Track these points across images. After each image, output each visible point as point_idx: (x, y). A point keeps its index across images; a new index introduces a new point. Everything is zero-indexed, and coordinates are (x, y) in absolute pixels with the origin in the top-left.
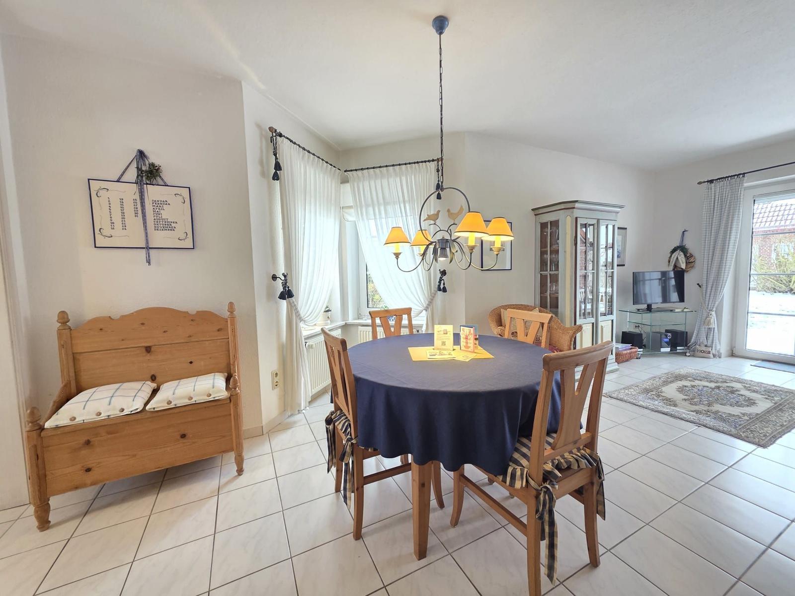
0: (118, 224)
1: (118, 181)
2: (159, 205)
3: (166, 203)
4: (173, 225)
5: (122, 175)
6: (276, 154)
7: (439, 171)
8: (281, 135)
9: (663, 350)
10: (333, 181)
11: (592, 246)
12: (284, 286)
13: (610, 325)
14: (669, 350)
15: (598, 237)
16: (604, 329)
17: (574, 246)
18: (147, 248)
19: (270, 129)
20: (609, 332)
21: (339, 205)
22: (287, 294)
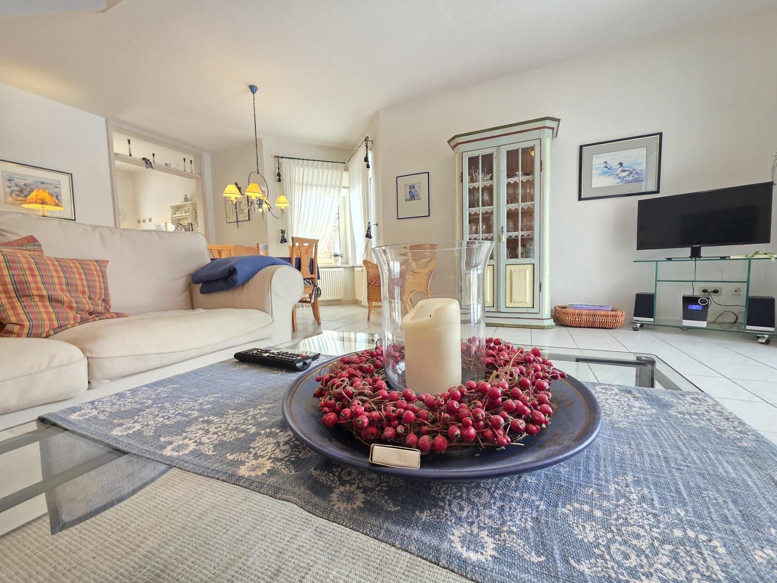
0: (232, 214)
3: (241, 202)
6: (279, 169)
7: (367, 147)
8: (282, 157)
9: (687, 323)
10: (335, 172)
11: (491, 178)
12: (283, 237)
13: (528, 271)
14: (703, 324)
15: (499, 167)
16: (513, 275)
17: (461, 184)
18: (237, 222)
19: (275, 156)
20: (525, 278)
21: (340, 187)
22: (284, 240)
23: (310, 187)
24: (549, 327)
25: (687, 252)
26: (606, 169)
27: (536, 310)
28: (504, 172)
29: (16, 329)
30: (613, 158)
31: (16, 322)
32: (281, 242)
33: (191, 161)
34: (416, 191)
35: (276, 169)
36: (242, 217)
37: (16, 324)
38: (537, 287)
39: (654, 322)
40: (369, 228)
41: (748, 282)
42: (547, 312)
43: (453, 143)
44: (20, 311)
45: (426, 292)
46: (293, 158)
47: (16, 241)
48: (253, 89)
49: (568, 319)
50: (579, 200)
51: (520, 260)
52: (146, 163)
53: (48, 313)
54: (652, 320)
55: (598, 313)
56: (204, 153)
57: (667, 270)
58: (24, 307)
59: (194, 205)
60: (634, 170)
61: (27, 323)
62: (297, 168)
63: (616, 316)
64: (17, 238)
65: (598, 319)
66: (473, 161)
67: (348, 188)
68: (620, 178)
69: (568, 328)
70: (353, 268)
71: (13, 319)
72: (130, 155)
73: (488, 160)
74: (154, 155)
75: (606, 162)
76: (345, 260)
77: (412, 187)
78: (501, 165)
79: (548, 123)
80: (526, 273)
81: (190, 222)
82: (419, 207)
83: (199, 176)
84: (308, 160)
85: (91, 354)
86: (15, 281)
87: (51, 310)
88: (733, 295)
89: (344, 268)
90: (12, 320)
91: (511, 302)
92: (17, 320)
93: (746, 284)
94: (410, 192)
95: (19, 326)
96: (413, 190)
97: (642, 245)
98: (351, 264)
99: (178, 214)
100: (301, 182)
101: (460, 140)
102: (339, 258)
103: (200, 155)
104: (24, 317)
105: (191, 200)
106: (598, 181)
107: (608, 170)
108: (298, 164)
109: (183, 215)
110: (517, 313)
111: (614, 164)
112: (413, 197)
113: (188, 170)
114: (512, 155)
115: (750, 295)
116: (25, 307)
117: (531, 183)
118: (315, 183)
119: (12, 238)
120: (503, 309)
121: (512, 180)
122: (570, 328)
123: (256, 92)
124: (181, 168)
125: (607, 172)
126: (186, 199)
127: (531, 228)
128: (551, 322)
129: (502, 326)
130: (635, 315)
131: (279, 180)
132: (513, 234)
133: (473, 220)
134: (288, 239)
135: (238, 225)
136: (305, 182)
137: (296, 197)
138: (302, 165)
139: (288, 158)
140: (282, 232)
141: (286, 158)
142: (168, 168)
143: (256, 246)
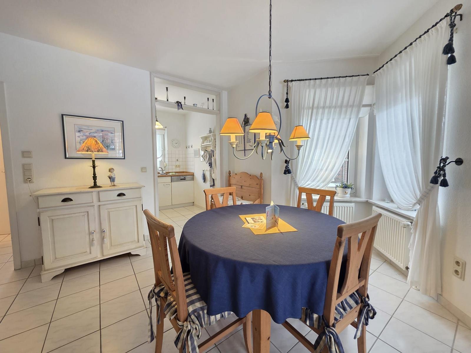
0: (240, 143)
2: (248, 133)
4: (250, 140)
5: (242, 124)
6: (287, 94)
7: (453, 28)
8: (292, 81)
10: (355, 88)
12: (287, 167)
18: (245, 150)
19: (285, 81)
21: (360, 106)
22: (287, 171)
23: (321, 111)
32: (285, 173)
33: (213, 100)
35: (283, 95)
36: (248, 146)
40: (440, 168)
46: (303, 80)
52: (178, 105)
56: (223, 91)
59: (215, 136)
62: (308, 91)
70: (369, 204)
72: (168, 100)
74: (185, 98)
81: (212, 149)
83: (219, 112)
89: (355, 202)
98: (363, 199)
99: (205, 143)
100: (311, 106)
102: (349, 191)
103: (220, 93)
105: (214, 133)
108: (309, 85)
109: (208, 144)
113: (211, 108)
118: (327, 105)
124: (205, 106)
126: (210, 132)
131: (287, 107)
134: (292, 170)
135: (245, 153)
136: (316, 105)
137: (304, 122)
138: (314, 86)
139: (298, 80)
140: (286, 162)
141: (295, 81)
142: (195, 107)
143: (260, 175)
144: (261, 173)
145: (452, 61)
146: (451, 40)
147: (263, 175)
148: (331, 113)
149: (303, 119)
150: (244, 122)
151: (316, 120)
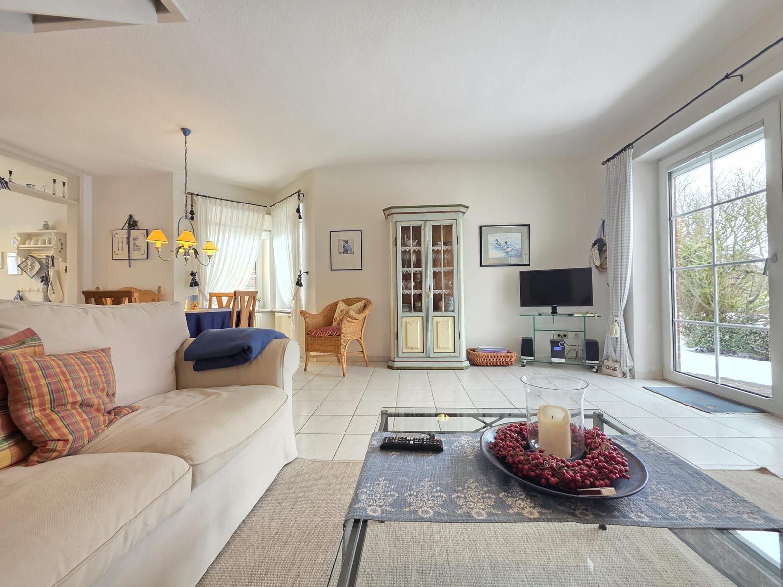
0: (121, 250)
1: (122, 230)
2: (136, 238)
3: (137, 238)
4: (140, 248)
5: (124, 227)
6: (192, 206)
7: (299, 199)
8: (197, 195)
9: (554, 360)
10: (256, 215)
11: (420, 245)
12: (193, 279)
13: (450, 322)
14: (563, 360)
15: (426, 237)
16: (439, 325)
17: (395, 247)
18: (129, 259)
19: (189, 193)
20: (448, 328)
21: (262, 230)
22: (194, 284)
23: (227, 229)
24: (467, 368)
25: (548, 309)
26: (497, 245)
27: (456, 354)
28: (430, 241)
29: (60, 445)
30: (502, 237)
31: (59, 438)
32: (191, 286)
33: (64, 184)
34: (349, 246)
35: (188, 206)
36: (135, 255)
37: (59, 440)
38: (457, 335)
39: (534, 359)
40: (300, 276)
41: (585, 331)
42: (464, 356)
43: (387, 212)
44: (60, 424)
45: (359, 339)
46: (209, 197)
47: (12, 336)
48: (186, 132)
49: (479, 360)
50: (480, 266)
51: (444, 313)
53: (84, 421)
54: (533, 358)
55: (500, 354)
56: (84, 175)
57: (541, 322)
58: (62, 419)
59: (61, 235)
60: (515, 248)
61: (70, 437)
62: (214, 208)
63: (511, 356)
64: (13, 333)
65: (500, 359)
66: (405, 229)
67: (270, 231)
68: (506, 252)
69: (479, 367)
70: (272, 313)
71: (55, 435)
73: (417, 230)
74: (11, 172)
75: (497, 240)
76: (262, 304)
77: (346, 242)
78: (427, 236)
79: (462, 209)
80: (448, 323)
81: (50, 255)
82: (352, 260)
83: (74, 202)
84: (227, 200)
85: (192, 461)
86: (52, 390)
87: (85, 416)
88: (575, 338)
89: (262, 312)
90: (53, 436)
91: (437, 348)
92: (59, 435)
93: (584, 333)
94: (344, 246)
95: (63, 442)
96: (346, 245)
97: (524, 303)
98: (269, 309)
99: (31, 244)
100: (218, 222)
101: (394, 211)
103: (77, 177)
104: (65, 430)
105: (55, 229)
106: (493, 254)
107: (498, 246)
109: (39, 245)
110: (442, 358)
111: (502, 242)
112: (346, 251)
113: (59, 194)
114: (436, 229)
115: (586, 339)
116: (64, 419)
117: (450, 252)
118: (234, 224)
119: (8, 333)
120: (431, 354)
121: (436, 248)
122: (482, 367)
123: (188, 135)
124: (49, 191)
125: (498, 247)
126: (46, 226)
127: (452, 288)
128: (467, 364)
129: (431, 368)
130: (522, 355)
131: (192, 218)
132: (438, 292)
133: (406, 277)
134: (200, 282)
135: (130, 263)
136: (223, 222)
137: (212, 237)
138: (220, 205)
139: (204, 196)
140: (193, 274)
141: (201, 196)
142: (30, 189)
143: (157, 289)
144: (159, 287)
145: (300, 217)
146: (299, 206)
147: (162, 289)
148: (237, 232)
149: (210, 234)
150: (127, 225)
151: (224, 236)
